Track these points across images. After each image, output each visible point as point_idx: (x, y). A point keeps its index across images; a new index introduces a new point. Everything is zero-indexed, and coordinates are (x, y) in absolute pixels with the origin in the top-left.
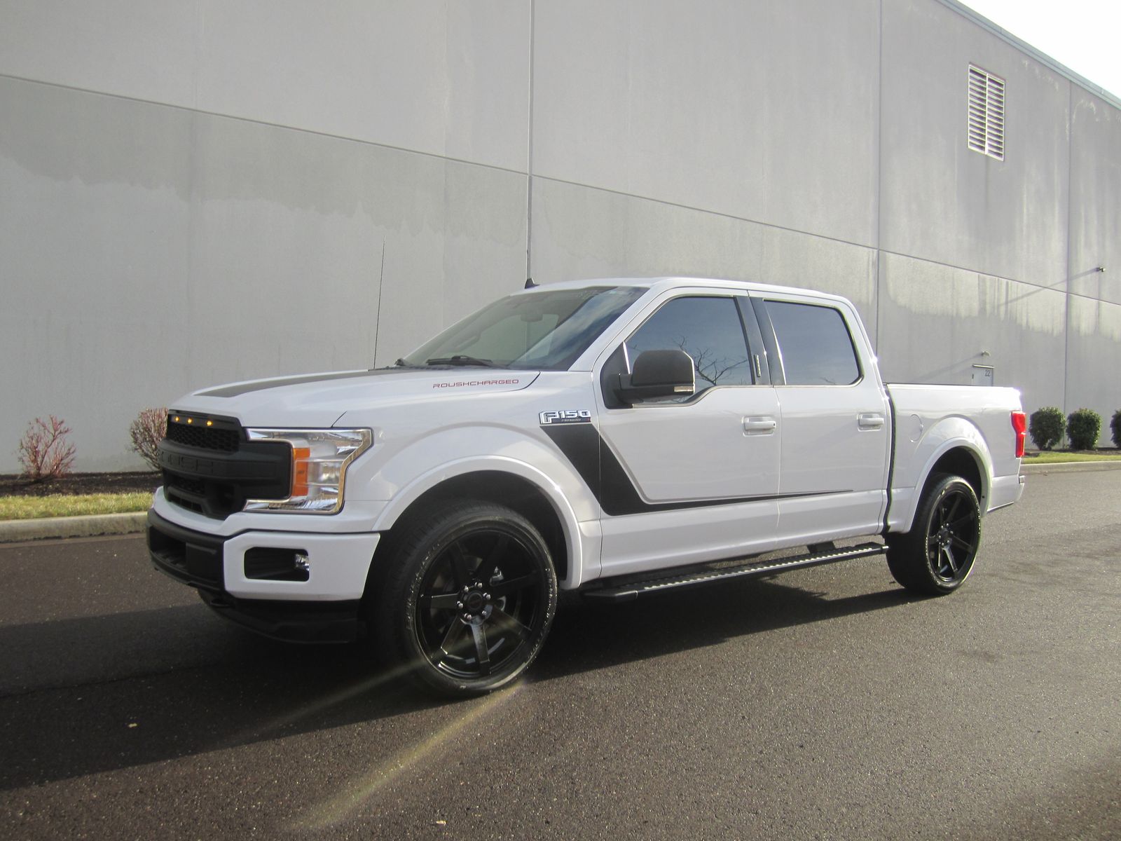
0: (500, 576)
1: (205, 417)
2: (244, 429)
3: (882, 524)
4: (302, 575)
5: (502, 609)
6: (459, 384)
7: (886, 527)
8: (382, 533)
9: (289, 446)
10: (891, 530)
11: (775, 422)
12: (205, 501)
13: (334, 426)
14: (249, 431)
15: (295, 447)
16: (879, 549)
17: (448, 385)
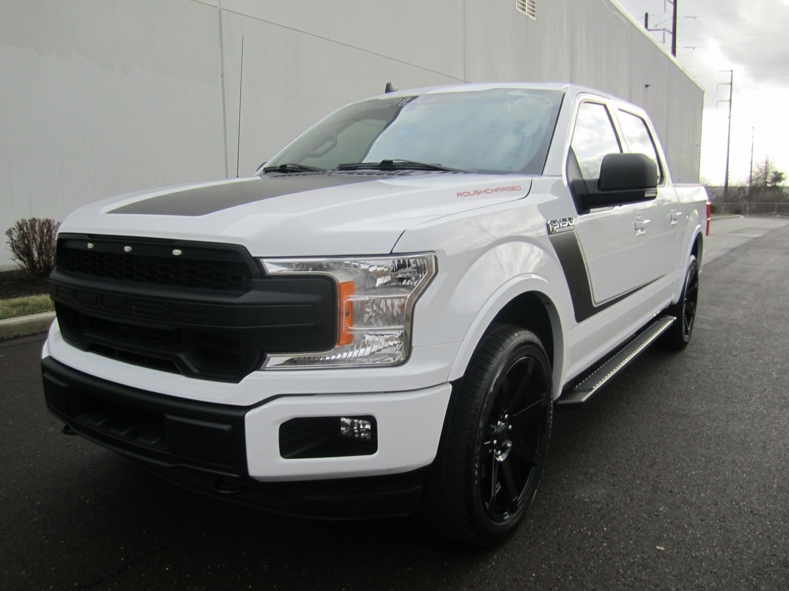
2: (257, 260)
3: (670, 300)
6: (477, 193)
7: (672, 301)
8: (453, 383)
9: (331, 281)
11: (649, 221)
12: (182, 356)
13: (393, 251)
14: (265, 262)
15: (340, 282)
16: (673, 320)
17: (469, 194)
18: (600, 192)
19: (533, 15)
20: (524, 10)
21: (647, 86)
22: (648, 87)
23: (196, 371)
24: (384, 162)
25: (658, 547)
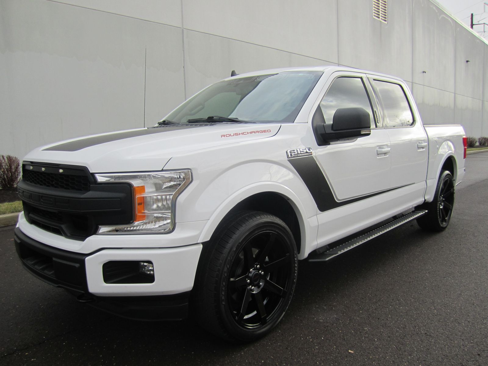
1: (57, 166)
2: (93, 174)
3: (424, 199)
4: (150, 279)
5: (268, 279)
6: (236, 134)
7: (425, 200)
8: (203, 243)
9: (130, 185)
10: (426, 201)
11: (389, 149)
12: (63, 226)
13: (164, 169)
14: (97, 175)
15: (135, 186)
16: (424, 212)
17: (230, 135)
18: (333, 132)
19: (385, 21)
20: (379, 18)
21: (467, 61)
22: (469, 62)
23: (69, 235)
24: (209, 118)
25: (350, 351)
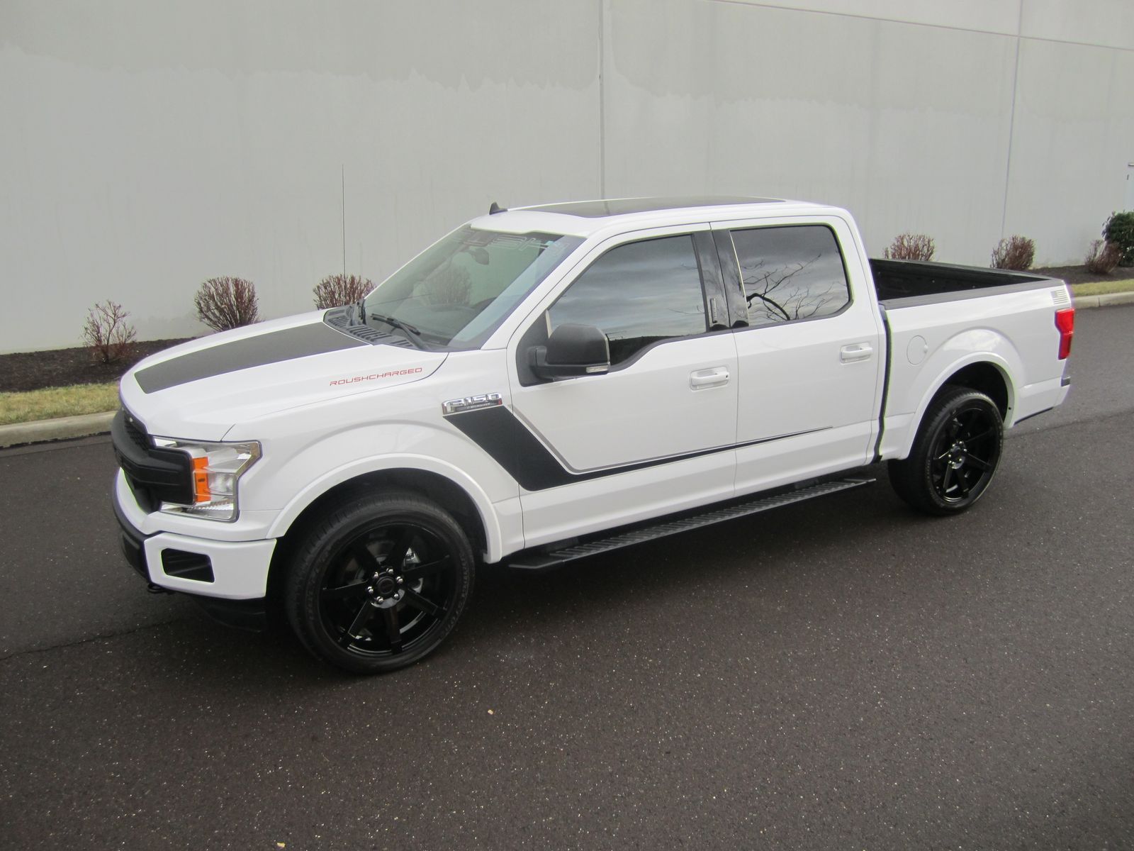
0: (415, 559)
2: (151, 437)
3: (873, 456)
4: (209, 576)
6: (357, 379)
7: (877, 458)
10: (883, 459)
11: (728, 374)
13: (224, 440)
14: (155, 438)
15: (193, 457)
16: (865, 483)
17: (346, 381)
